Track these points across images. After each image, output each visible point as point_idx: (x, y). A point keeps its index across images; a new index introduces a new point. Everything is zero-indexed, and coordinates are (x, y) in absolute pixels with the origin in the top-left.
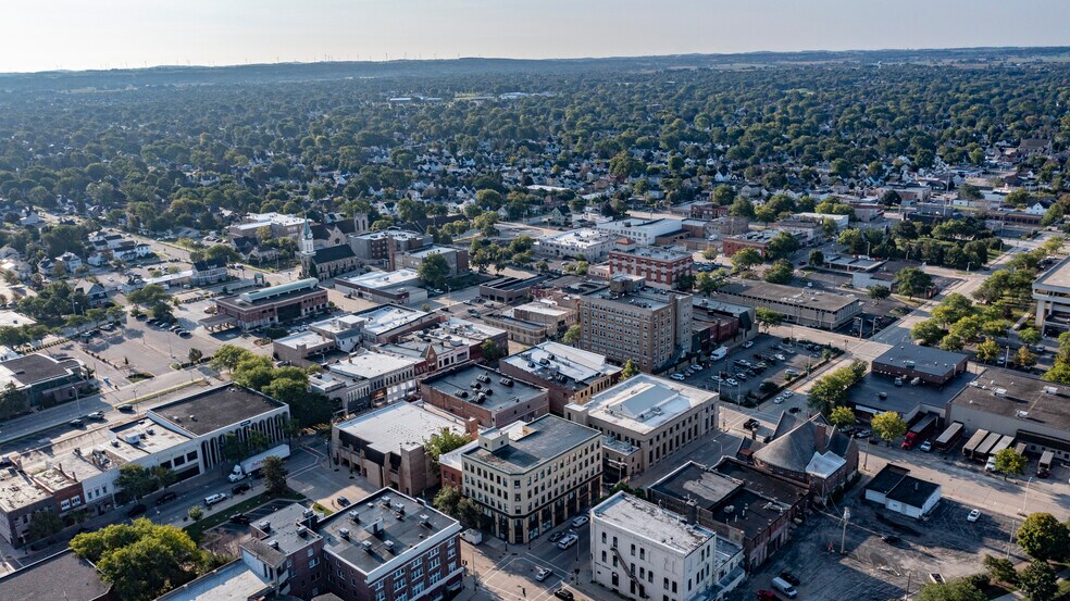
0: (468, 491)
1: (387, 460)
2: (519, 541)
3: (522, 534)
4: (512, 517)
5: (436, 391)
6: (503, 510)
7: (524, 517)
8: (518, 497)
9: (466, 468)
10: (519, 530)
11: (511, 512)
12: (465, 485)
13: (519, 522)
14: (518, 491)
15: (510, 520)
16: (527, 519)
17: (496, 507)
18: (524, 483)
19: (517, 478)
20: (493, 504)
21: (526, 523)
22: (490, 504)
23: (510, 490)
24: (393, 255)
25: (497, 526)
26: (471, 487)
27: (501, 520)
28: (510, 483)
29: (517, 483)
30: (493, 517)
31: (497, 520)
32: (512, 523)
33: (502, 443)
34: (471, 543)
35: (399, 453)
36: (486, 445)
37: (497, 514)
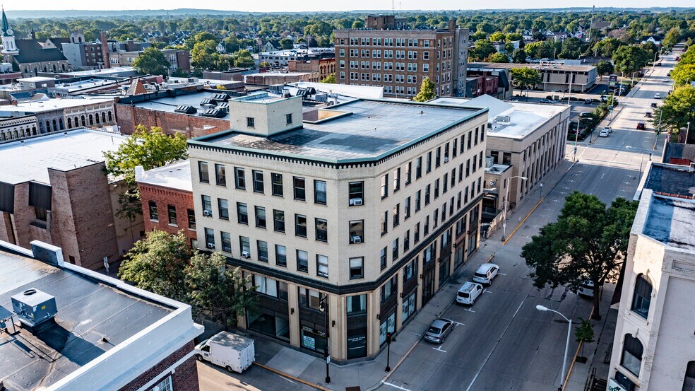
0: (209, 238)
1: (21, 200)
2: (357, 352)
3: (364, 331)
4: (341, 290)
5: (143, 111)
6: (312, 274)
7: (371, 286)
8: (356, 232)
9: (204, 178)
10: (357, 325)
11: (337, 276)
12: (201, 222)
13: (356, 301)
14: (356, 214)
15: (334, 299)
16: (378, 291)
17: (292, 268)
18: (373, 189)
19: (355, 174)
20: (281, 260)
21: (374, 301)
22: (272, 263)
23: (336, 214)
24: (108, 55)
25: (294, 320)
26: (216, 226)
27: (304, 300)
28: (336, 192)
29: (356, 191)
30: (283, 295)
31: (293, 302)
32: (338, 307)
33: (289, 119)
34: (227, 370)
35: (45, 180)
36: (251, 122)
37: (292, 288)
